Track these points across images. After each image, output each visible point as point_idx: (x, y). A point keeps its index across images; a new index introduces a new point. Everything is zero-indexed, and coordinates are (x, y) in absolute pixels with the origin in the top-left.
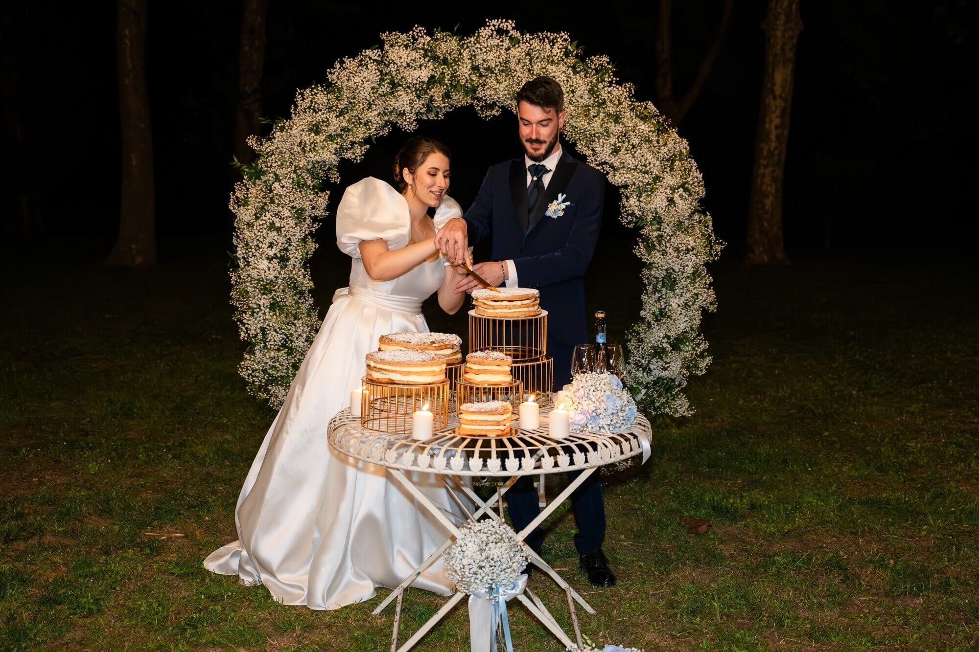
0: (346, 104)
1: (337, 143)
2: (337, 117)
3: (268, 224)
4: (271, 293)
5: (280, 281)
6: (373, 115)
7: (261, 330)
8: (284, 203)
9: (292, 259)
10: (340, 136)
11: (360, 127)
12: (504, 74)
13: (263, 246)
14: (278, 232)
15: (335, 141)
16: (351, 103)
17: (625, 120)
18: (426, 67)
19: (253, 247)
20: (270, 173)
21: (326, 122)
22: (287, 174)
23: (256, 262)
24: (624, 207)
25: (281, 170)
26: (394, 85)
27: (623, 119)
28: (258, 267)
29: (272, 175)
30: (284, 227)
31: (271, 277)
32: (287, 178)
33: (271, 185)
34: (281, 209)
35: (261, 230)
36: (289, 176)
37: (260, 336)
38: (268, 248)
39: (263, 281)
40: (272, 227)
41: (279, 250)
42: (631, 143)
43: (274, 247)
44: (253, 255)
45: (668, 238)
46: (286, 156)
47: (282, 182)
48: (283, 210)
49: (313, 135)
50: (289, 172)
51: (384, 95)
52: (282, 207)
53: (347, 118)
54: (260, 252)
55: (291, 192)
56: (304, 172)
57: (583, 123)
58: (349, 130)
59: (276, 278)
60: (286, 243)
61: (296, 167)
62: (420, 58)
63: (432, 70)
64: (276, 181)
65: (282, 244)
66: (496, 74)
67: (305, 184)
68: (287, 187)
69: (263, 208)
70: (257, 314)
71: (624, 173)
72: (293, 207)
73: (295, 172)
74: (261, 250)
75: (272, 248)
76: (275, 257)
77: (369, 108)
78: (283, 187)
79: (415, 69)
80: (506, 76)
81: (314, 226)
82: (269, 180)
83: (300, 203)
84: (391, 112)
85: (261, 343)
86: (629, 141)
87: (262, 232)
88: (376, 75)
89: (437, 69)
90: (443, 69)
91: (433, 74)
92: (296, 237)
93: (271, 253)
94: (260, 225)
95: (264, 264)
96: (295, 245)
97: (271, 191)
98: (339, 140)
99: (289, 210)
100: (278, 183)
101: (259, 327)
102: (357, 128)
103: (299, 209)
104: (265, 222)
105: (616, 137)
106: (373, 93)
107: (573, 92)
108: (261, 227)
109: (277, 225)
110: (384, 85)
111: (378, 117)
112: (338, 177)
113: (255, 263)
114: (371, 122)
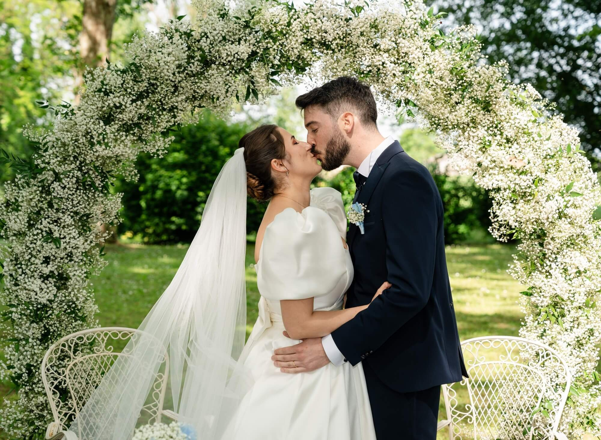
0: (146, 86)
1: (134, 134)
2: (133, 101)
3: (44, 233)
4: (41, 320)
5: (55, 305)
6: (180, 99)
7: (27, 369)
8: (65, 207)
9: (73, 278)
10: (138, 125)
11: (163, 114)
12: (343, 50)
13: (37, 261)
14: (56, 245)
15: (132, 132)
16: (153, 85)
17: (497, 107)
18: (245, 40)
19: (23, 263)
20: (49, 170)
21: (119, 107)
22: (70, 172)
23: (27, 281)
24: (496, 216)
25: (63, 166)
26: (206, 63)
27: (494, 106)
28: (27, 287)
29: (51, 173)
30: (65, 237)
31: (44, 301)
32: (70, 177)
33: (49, 186)
34: (61, 215)
35: (35, 241)
36: (71, 174)
37: (25, 377)
38: (42, 264)
39: (33, 305)
40: (49, 237)
41: (56, 267)
42: (505, 136)
43: (51, 263)
44: (23, 273)
45: (554, 256)
46: (70, 149)
47: (64, 181)
48: (64, 216)
49: (102, 124)
50: (73, 169)
51: (194, 76)
52: (63, 213)
53: (146, 103)
54: (32, 270)
55: (73, 194)
56: (91, 170)
57: (442, 111)
58: (148, 118)
59: (51, 301)
60: (67, 258)
61: (81, 163)
62: (240, 31)
63: (254, 45)
64: (55, 180)
65: (62, 259)
66: (333, 50)
67: (93, 184)
68: (69, 188)
69: (38, 213)
70: (24, 348)
71: (494, 174)
72: (76, 213)
73: (80, 169)
74: (33, 266)
75: (48, 264)
76: (51, 275)
77: (175, 91)
78: (64, 188)
79: (233, 43)
80: (346, 53)
81: (104, 235)
82: (48, 180)
83: (86, 208)
84: (202, 97)
85: (26, 386)
86: (501, 134)
87: (35, 244)
88: (183, 51)
89: (260, 44)
90: (267, 43)
91: (254, 49)
92: (79, 250)
93: (46, 270)
94: (34, 235)
95: (36, 284)
96: (77, 260)
97: (49, 193)
98: (136, 131)
99: (72, 217)
100: (58, 183)
101: (25, 363)
102: (160, 116)
103: (83, 216)
104: (40, 231)
105: (486, 128)
106: (179, 72)
107: (430, 72)
108: (36, 237)
109: (56, 235)
110: (193, 63)
111: (186, 101)
112: (136, 175)
113: (26, 283)
114: (176, 108)
